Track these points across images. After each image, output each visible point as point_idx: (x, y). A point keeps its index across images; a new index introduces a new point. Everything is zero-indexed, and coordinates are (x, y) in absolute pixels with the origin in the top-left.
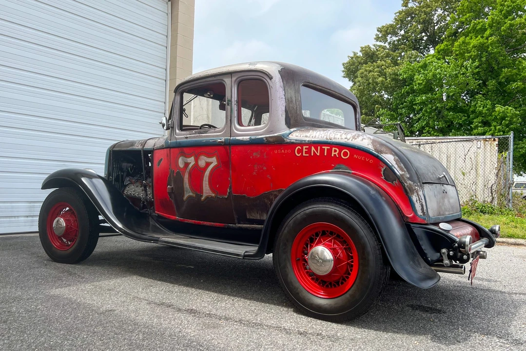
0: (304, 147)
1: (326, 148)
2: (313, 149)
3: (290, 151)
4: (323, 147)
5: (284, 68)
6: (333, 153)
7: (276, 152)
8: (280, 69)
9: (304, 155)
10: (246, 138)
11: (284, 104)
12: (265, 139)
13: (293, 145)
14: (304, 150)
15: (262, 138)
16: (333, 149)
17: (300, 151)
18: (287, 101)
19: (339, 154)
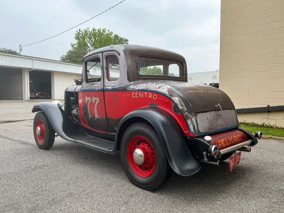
0: (136, 93)
1: (146, 93)
2: (140, 94)
3: (129, 95)
4: (145, 93)
5: (126, 49)
6: (149, 96)
7: (123, 95)
8: (124, 50)
9: (136, 97)
10: (110, 88)
11: (127, 69)
12: (118, 88)
13: (131, 91)
14: (136, 94)
15: (117, 88)
16: (149, 94)
17: (134, 95)
18: (128, 67)
19: (152, 97)
